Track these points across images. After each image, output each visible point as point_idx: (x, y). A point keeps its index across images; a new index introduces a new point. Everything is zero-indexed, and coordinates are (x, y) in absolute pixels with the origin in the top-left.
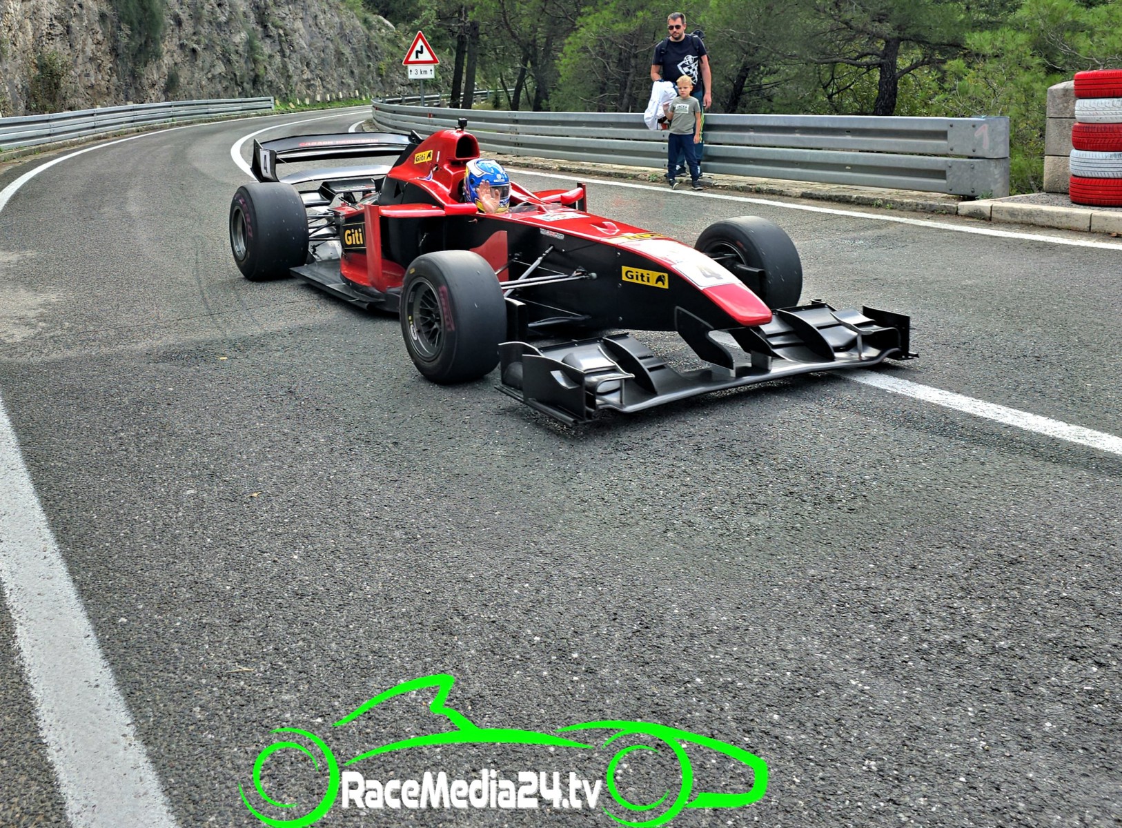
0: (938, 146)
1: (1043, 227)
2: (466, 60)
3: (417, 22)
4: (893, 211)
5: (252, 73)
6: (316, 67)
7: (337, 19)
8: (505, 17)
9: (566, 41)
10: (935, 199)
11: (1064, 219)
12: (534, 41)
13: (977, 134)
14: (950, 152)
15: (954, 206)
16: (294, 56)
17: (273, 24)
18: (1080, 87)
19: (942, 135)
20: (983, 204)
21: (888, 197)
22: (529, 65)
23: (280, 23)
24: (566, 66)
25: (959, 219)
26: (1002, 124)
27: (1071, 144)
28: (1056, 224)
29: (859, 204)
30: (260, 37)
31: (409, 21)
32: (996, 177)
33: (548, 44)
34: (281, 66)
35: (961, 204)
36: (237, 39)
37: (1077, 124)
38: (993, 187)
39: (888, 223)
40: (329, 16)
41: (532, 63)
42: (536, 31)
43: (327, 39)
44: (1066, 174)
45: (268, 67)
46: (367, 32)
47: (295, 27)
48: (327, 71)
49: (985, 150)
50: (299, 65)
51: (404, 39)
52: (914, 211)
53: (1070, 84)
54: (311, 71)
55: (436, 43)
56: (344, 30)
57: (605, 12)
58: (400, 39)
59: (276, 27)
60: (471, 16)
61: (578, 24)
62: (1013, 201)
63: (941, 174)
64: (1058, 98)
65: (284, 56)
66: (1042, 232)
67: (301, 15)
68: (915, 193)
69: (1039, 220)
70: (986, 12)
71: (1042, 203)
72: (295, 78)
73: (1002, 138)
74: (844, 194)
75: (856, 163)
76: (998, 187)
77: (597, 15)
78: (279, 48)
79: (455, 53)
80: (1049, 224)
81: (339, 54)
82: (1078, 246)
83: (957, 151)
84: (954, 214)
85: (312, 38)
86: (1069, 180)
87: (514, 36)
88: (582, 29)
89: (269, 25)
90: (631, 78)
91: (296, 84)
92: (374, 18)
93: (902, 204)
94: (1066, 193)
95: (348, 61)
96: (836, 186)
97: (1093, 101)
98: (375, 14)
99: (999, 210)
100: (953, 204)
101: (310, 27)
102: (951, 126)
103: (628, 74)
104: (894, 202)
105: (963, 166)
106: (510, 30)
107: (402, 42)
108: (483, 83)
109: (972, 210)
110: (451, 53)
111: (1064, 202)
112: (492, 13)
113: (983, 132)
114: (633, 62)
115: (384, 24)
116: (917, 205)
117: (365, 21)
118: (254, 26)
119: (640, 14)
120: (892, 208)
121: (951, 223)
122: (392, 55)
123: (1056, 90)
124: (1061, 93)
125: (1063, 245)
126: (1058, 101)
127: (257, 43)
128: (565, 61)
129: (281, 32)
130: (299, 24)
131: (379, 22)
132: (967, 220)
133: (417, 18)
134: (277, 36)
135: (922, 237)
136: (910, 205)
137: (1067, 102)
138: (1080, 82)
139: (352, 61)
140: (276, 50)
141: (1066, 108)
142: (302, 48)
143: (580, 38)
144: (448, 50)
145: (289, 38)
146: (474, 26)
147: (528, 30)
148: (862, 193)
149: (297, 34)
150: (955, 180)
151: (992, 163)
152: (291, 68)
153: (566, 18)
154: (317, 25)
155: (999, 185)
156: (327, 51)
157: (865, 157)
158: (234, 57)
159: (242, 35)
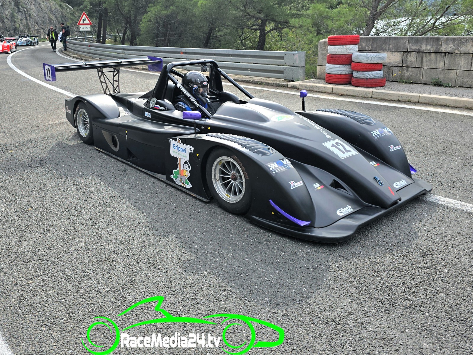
0: (281, 62)
1: (316, 92)
2: (103, 22)
3: (82, 7)
4: (265, 86)
5: (13, 27)
6: (41, 24)
7: (48, 5)
8: (118, 7)
9: (143, 17)
10: (280, 81)
11: (324, 89)
12: (130, 16)
13: (294, 58)
14: (285, 64)
15: (286, 84)
16: (31, 20)
17: (22, 6)
18: (330, 41)
19: (282, 58)
20: (296, 83)
21: (263, 81)
22: (128, 25)
23: (25, 6)
24: (143, 27)
25: (288, 89)
26: (303, 54)
27: (326, 62)
28: (321, 91)
29: (253, 83)
30: (16, 11)
31: (79, 6)
32: (301, 73)
33: (135, 17)
34: (26, 24)
35: (289, 83)
36: (7, 12)
37: (328, 55)
38: (299, 77)
39: (264, 91)
40: (45, 3)
41: (129, 25)
42: (131, 12)
43: (45, 13)
44: (324, 72)
45: (21, 24)
46: (61, 10)
47: (31, 8)
48: (45, 26)
49: (297, 63)
50: (34, 23)
51: (77, 13)
52: (273, 86)
53: (326, 40)
54: (39, 26)
55: (90, 15)
56: (52, 9)
57: (158, 6)
58: (75, 13)
59: (23, 8)
60: (104, 6)
61: (147, 11)
62: (306, 82)
63: (281, 72)
64: (323, 45)
65: (27, 19)
66: (316, 94)
67: (33, 3)
68: (273, 79)
69: (315, 89)
70: (297, 10)
71: (316, 83)
72: (32, 29)
73: (303, 59)
74: (248, 79)
75: (252, 68)
76: (301, 77)
77: (155, 7)
78: (25, 16)
79: (98, 19)
80: (318, 90)
81: (50, 19)
82: (328, 99)
83: (287, 64)
84: (286, 87)
85: (39, 12)
86: (325, 75)
87: (122, 14)
88: (149, 13)
89: (20, 7)
90: (168, 32)
91: (33, 31)
92: (64, 5)
93: (268, 83)
94: (324, 79)
95: (54, 22)
96: (245, 76)
97: (334, 46)
98: (64, 3)
99: (302, 86)
100: (286, 83)
101: (38, 8)
102: (286, 55)
103: (167, 31)
104: (265, 83)
105: (289, 69)
106: (120, 11)
107: (76, 14)
108: (109, 31)
109: (292, 86)
110: (96, 19)
111: (324, 82)
112: (113, 5)
113: (296, 57)
114: (169, 26)
115: (68, 7)
116: (274, 84)
117: (61, 6)
118: (14, 7)
119: (171, 7)
120: (265, 85)
121: (285, 90)
122: (72, 20)
123: (321, 42)
124: (323, 43)
125: (323, 98)
126: (322, 46)
127: (15, 14)
128: (143, 25)
129: (25, 10)
130: (33, 7)
131: (66, 6)
132: (291, 89)
133: (82, 5)
134: (24, 11)
135: (276, 96)
136: (271, 84)
137: (325, 46)
138: (330, 40)
139: (56, 22)
140: (23, 17)
141: (325, 48)
142: (35, 16)
143: (148, 16)
144: (95, 18)
145: (29, 12)
146: (106, 9)
147: (127, 12)
148: (254, 79)
149: (32, 11)
150: (287, 74)
151: (300, 68)
152: (30, 25)
153: (143, 8)
154: (40, 7)
155: (302, 76)
156: (45, 18)
157: (255, 66)
158: (5, 20)
159: (9, 11)
